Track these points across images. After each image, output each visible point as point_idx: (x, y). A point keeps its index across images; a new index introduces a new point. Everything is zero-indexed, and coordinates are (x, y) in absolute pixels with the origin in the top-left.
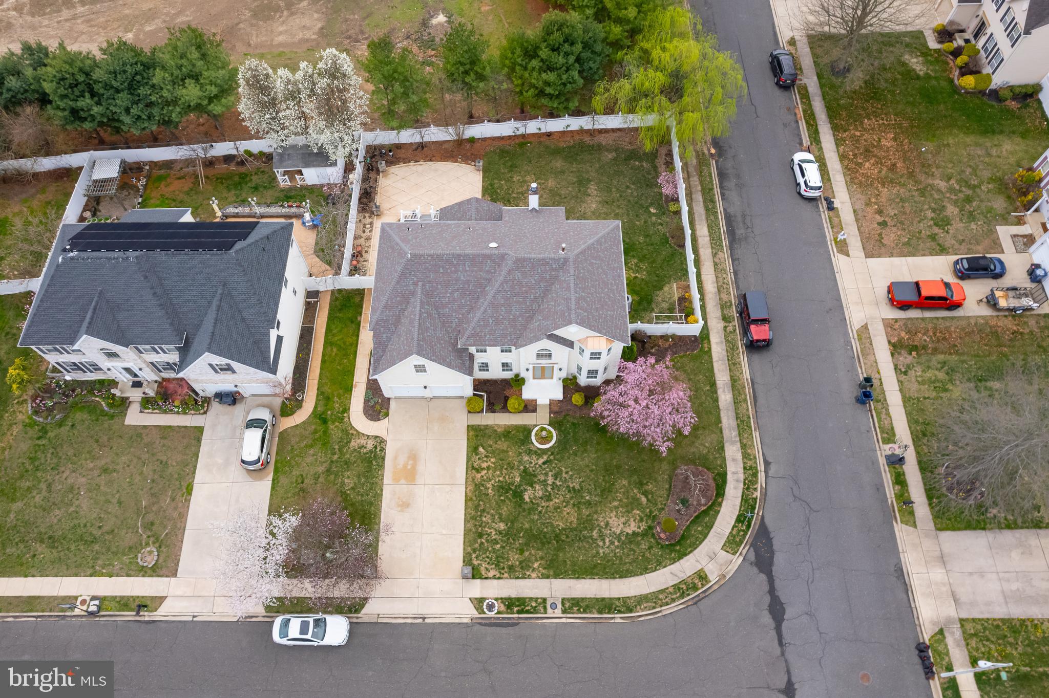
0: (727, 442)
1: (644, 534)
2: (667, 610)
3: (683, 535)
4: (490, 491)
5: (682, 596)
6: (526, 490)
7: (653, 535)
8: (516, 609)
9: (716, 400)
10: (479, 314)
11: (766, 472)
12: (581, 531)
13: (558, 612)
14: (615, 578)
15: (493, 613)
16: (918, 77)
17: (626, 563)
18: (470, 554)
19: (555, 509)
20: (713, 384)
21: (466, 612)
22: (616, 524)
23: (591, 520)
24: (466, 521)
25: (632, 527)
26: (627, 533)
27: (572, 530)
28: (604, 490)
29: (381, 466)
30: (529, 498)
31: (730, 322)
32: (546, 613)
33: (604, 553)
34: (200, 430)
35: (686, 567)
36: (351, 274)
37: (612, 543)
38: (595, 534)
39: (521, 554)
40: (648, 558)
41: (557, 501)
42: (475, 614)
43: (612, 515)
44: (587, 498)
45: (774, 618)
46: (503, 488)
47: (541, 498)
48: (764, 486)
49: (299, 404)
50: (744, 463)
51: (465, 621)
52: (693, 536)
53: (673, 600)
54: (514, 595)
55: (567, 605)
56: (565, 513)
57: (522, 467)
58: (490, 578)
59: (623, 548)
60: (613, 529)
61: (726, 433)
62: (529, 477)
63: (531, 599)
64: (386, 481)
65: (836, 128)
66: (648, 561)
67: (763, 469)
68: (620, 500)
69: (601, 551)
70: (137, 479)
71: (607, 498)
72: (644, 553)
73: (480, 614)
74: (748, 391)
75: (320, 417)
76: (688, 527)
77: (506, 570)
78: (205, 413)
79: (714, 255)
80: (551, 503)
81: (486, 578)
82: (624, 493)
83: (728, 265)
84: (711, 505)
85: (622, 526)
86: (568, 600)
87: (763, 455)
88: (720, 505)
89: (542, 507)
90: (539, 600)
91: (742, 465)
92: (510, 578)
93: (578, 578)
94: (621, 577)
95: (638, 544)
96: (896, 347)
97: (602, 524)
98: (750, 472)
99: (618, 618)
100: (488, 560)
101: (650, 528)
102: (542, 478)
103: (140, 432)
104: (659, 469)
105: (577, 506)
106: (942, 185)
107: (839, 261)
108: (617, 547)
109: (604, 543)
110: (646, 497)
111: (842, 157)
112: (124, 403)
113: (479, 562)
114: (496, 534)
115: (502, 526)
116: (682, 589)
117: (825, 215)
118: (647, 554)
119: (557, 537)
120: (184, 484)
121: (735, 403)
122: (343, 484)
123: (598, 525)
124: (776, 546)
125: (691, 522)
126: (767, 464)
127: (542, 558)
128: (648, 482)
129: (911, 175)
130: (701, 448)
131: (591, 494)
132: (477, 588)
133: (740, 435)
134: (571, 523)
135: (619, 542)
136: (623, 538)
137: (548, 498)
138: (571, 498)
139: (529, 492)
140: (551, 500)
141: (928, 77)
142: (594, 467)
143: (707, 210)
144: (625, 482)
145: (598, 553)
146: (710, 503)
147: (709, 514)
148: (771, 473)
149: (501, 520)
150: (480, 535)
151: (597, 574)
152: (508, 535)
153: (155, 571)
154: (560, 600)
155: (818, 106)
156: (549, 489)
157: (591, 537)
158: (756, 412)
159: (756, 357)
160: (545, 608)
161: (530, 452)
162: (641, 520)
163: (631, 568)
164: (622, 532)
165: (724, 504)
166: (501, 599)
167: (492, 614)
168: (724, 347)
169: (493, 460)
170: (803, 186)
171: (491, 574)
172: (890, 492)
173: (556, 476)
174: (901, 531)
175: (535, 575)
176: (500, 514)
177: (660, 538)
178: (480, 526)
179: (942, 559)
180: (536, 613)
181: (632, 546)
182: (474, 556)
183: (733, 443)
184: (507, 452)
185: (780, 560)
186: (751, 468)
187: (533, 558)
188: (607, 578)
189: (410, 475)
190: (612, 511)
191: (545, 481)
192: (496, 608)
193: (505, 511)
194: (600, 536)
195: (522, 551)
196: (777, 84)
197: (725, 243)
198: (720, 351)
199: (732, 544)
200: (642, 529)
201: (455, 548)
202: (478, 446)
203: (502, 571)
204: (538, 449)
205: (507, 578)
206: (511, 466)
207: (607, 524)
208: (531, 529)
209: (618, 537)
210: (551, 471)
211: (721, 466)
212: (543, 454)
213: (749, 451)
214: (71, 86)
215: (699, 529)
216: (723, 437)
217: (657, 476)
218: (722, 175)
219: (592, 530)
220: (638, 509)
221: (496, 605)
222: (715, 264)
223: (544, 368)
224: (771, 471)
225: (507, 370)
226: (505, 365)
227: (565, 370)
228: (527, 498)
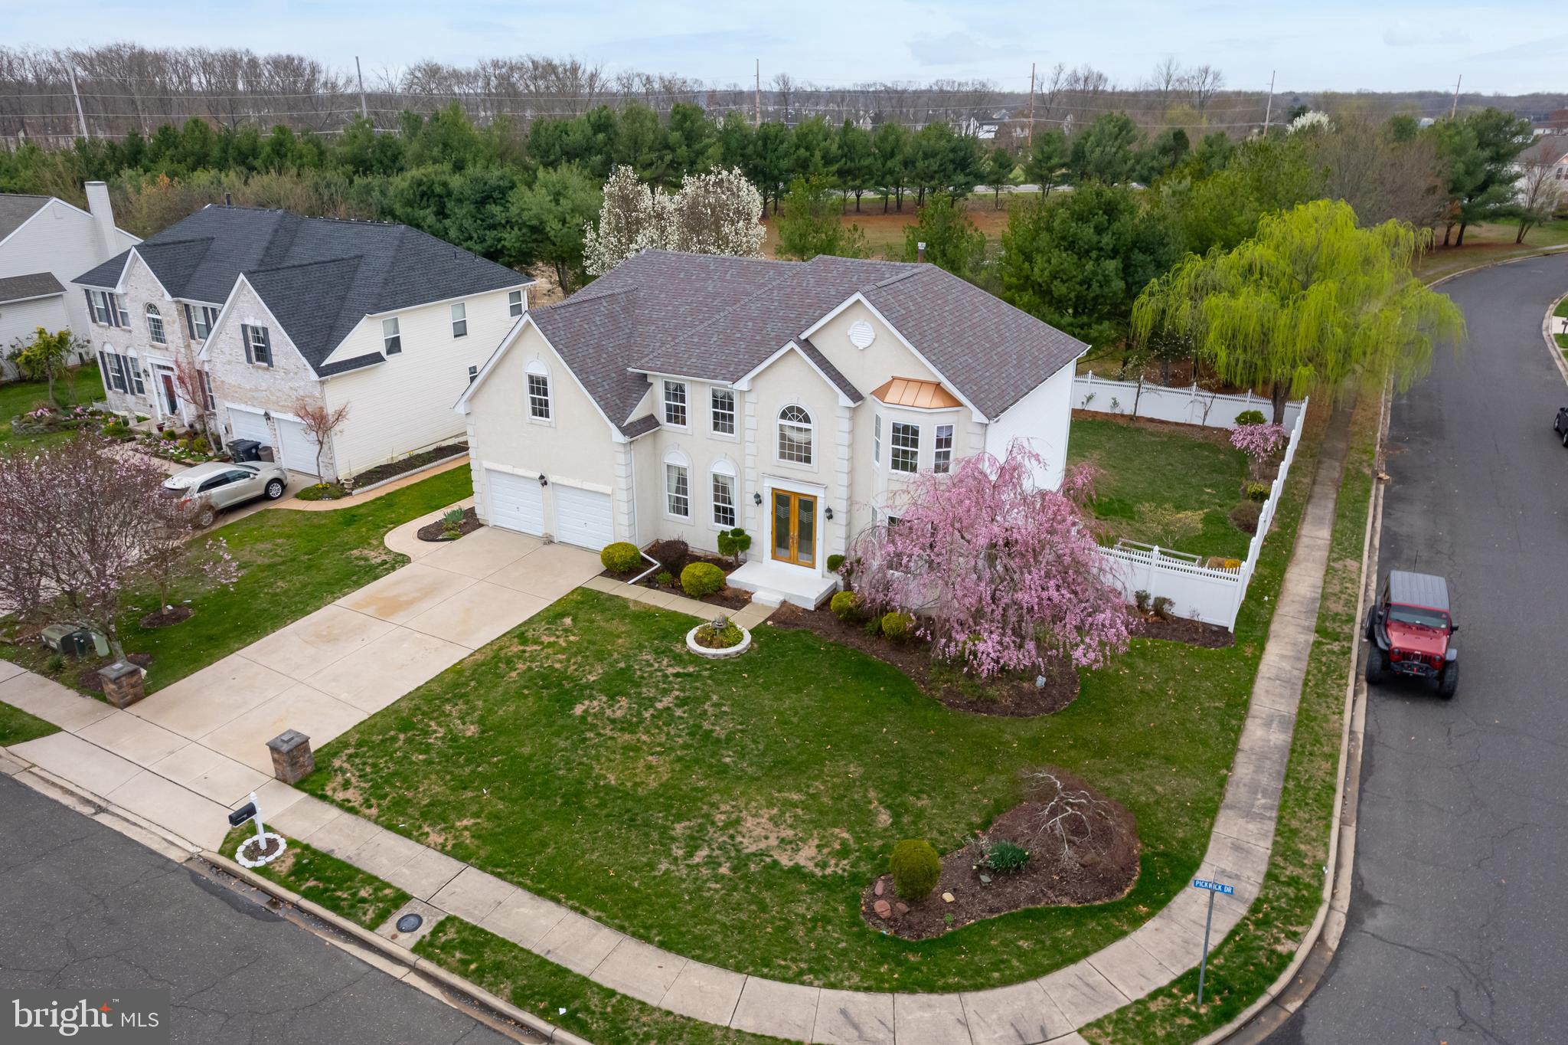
0: (1231, 807)
1: (828, 885)
3: (952, 934)
4: (514, 674)
6: (592, 698)
7: (856, 897)
8: (311, 883)
9: (1239, 731)
11: (1354, 918)
12: (648, 808)
13: (403, 945)
14: (648, 940)
15: (250, 864)
17: (710, 922)
18: (346, 745)
19: (622, 748)
20: (1238, 704)
21: (197, 836)
22: (758, 831)
23: (695, 800)
24: (409, 696)
25: (806, 856)
26: (776, 863)
27: (627, 797)
28: (786, 763)
29: (358, 585)
30: (586, 711)
31: (1338, 640)
32: (372, 927)
33: (667, 872)
37: (712, 862)
38: (679, 828)
39: (453, 789)
40: (792, 940)
41: (644, 738)
42: (210, 849)
43: (766, 813)
44: (728, 760)
47: (613, 721)
48: (1333, 943)
49: (339, 495)
50: (1273, 864)
51: (175, 855)
52: (987, 949)
54: (343, 852)
55: (451, 934)
56: (641, 763)
57: (622, 665)
58: (332, 802)
59: (735, 889)
60: (739, 839)
63: (371, 879)
64: (337, 602)
66: (790, 946)
67: (1344, 902)
68: (813, 796)
69: (663, 866)
71: (779, 777)
72: (789, 925)
73: (221, 852)
74: (1349, 751)
75: (350, 517)
76: (985, 925)
77: (385, 803)
80: (627, 736)
81: (323, 798)
82: (834, 787)
83: (1369, 577)
84: (1102, 909)
85: (773, 842)
86: (464, 926)
87: (1356, 876)
88: (1138, 921)
89: (599, 735)
90: (387, 891)
91: (1263, 868)
92: (376, 822)
93: (540, 893)
94: (663, 945)
95: (793, 898)
97: (720, 818)
98: (1291, 891)
100: (368, 769)
101: (855, 879)
102: (648, 692)
104: (975, 783)
108: (718, 878)
109: (690, 855)
110: (897, 816)
113: (346, 766)
114: (443, 738)
115: (471, 731)
118: (800, 932)
121: (1293, 751)
122: (270, 585)
123: (707, 816)
125: (1001, 918)
126: (1362, 902)
127: (496, 817)
128: (922, 791)
130: (1136, 790)
131: (742, 756)
132: (276, 805)
133: (1282, 808)
134: (636, 784)
135: (734, 869)
136: (753, 867)
137: (629, 727)
138: (686, 746)
139: (595, 703)
140: (633, 732)
142: (795, 720)
144: (855, 771)
145: (651, 866)
146: (1098, 903)
147: (1078, 924)
148: (1370, 925)
149: (481, 721)
151: (602, 907)
154: (442, 918)
156: (647, 715)
157: (664, 831)
158: (1361, 791)
160: (382, 917)
162: (844, 852)
163: (718, 939)
164: (761, 854)
165: (1150, 925)
166: (307, 847)
167: (243, 864)
168: (1303, 665)
169: (572, 638)
171: (340, 796)
173: (682, 702)
175: (441, 840)
176: (490, 712)
177: (872, 913)
178: (424, 714)
180: (347, 916)
181: (767, 895)
182: (351, 751)
183: (1249, 814)
184: (619, 637)
186: (1294, 881)
187: (474, 808)
188: (622, 929)
189: (390, 608)
190: (770, 805)
191: (652, 701)
192: (271, 858)
193: (506, 711)
194: (692, 837)
195: (461, 786)
198: (1288, 668)
199: (1129, 1036)
200: (829, 871)
202: (569, 615)
203: (373, 801)
204: (688, 652)
205: (368, 818)
206: (600, 656)
207: (734, 824)
208: (530, 759)
209: (741, 863)
210: (683, 690)
211: (1184, 843)
212: (691, 662)
213: (1302, 847)
215: (1024, 944)
216: (1222, 795)
217: (959, 790)
218: (1394, 499)
219: (679, 818)
220: (850, 830)
221: (278, 853)
222: (1331, 568)
223: (795, 504)
224: (1377, 921)
225: (724, 514)
226: (721, 490)
227: (840, 517)
228: (579, 710)
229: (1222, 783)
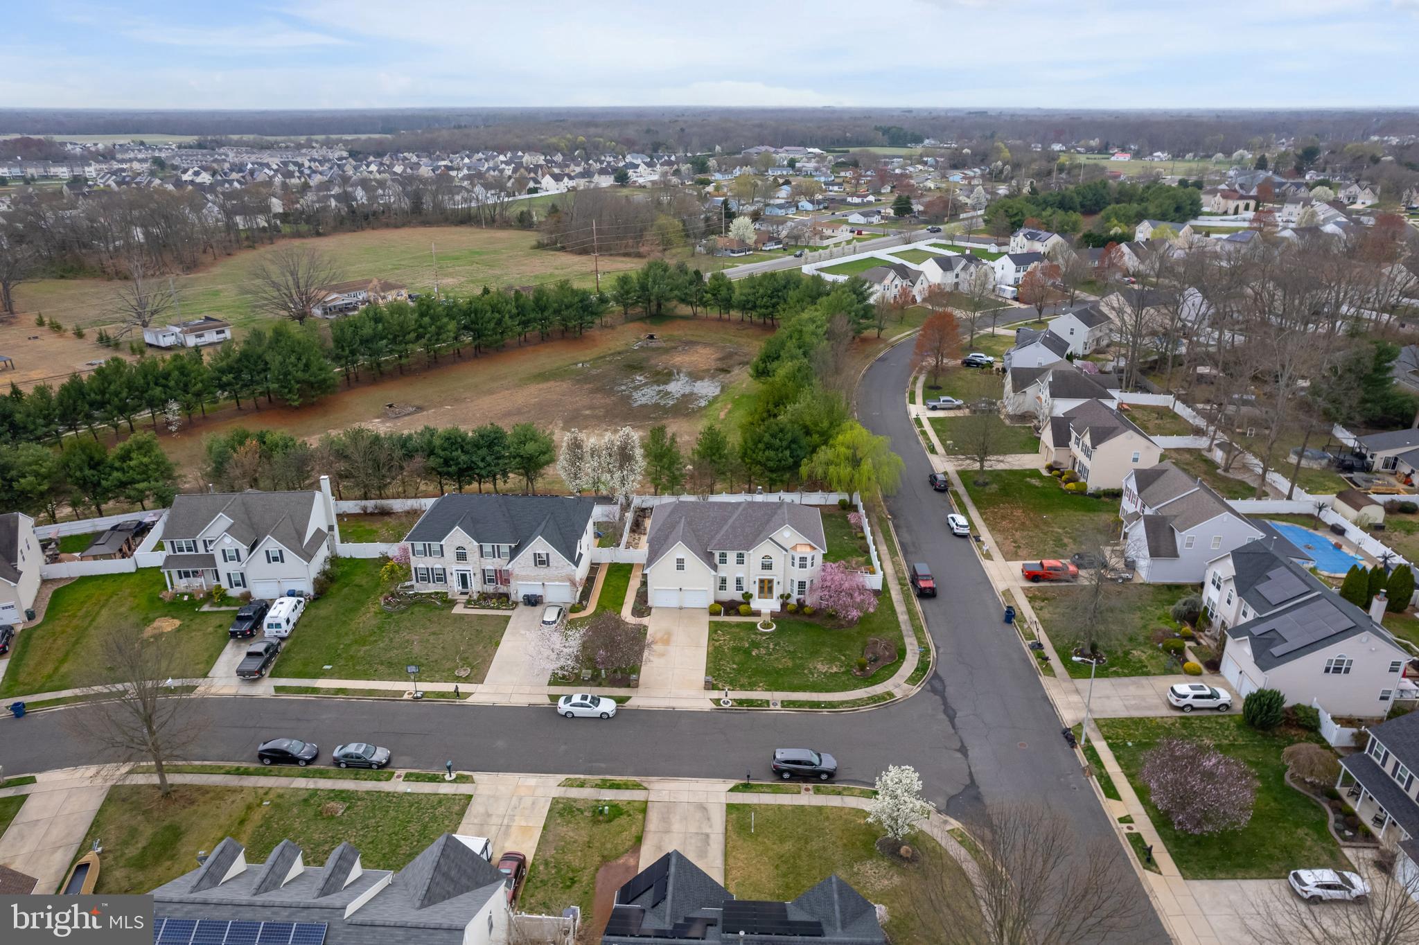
0: (906, 636)
1: (844, 673)
2: (863, 709)
3: (873, 674)
4: (726, 650)
5: (875, 702)
6: (753, 650)
7: (851, 673)
8: (745, 705)
9: (898, 618)
10: (722, 532)
11: (936, 651)
12: (795, 670)
13: (779, 707)
14: (822, 691)
16: (1037, 487)
17: (830, 686)
18: (711, 679)
19: (775, 659)
21: (708, 706)
22: (822, 668)
23: (803, 665)
24: (708, 663)
25: (835, 669)
26: (831, 672)
27: (788, 669)
28: (812, 652)
29: (644, 637)
30: (756, 654)
32: (769, 707)
33: (813, 680)
34: (509, 617)
35: (878, 689)
36: (627, 547)
37: (819, 676)
38: (806, 672)
39: (750, 679)
41: (777, 656)
42: (714, 706)
43: (819, 664)
44: (800, 655)
45: (948, 716)
46: (736, 649)
47: (765, 654)
48: (936, 657)
49: (584, 608)
50: (919, 645)
51: (707, 710)
52: (881, 675)
53: (868, 704)
54: (744, 698)
55: (785, 703)
56: (783, 662)
57: (750, 640)
58: (726, 690)
59: (828, 679)
60: (819, 670)
61: (905, 633)
62: (755, 645)
63: (756, 700)
65: (979, 508)
66: (847, 685)
67: (934, 649)
68: (825, 657)
69: (811, 680)
70: (458, 637)
71: (815, 656)
72: (844, 681)
73: (718, 707)
74: (921, 615)
75: (599, 615)
76: (878, 671)
77: (738, 686)
78: (513, 609)
79: (892, 558)
80: (772, 657)
81: (722, 690)
82: (827, 655)
83: (903, 563)
84: (895, 662)
85: (827, 669)
86: (786, 701)
87: (934, 642)
88: (902, 663)
89: (766, 658)
90: (762, 701)
91: (917, 647)
92: (742, 690)
93: (793, 691)
94: (827, 692)
95: (840, 677)
96: (1031, 599)
97: (811, 667)
98: (924, 649)
99: (825, 712)
100: (723, 681)
101: (848, 670)
102: (765, 645)
103: (461, 617)
105: (793, 659)
106: (1060, 530)
107: (986, 564)
108: (823, 678)
109: (813, 676)
110: (845, 657)
111: (985, 520)
112: (453, 603)
113: (717, 682)
114: (730, 670)
115: (735, 666)
116: (874, 699)
117: (974, 544)
118: (847, 682)
119: (777, 672)
120: (494, 641)
121: (910, 619)
123: (809, 668)
124: (947, 683)
125: (879, 669)
126: (937, 648)
127: (766, 681)
128: (845, 650)
129: (1037, 526)
130: (887, 638)
131: (802, 654)
132: (715, 694)
133: (915, 633)
134: (787, 666)
135: (824, 676)
136: (828, 674)
137: (771, 654)
138: (788, 655)
139: (756, 651)
140: (773, 655)
141: (1044, 487)
142: (804, 642)
143: (886, 540)
144: (828, 649)
145: (808, 681)
147: (892, 666)
149: (734, 663)
150: (719, 670)
151: (808, 689)
152: (738, 671)
153: (467, 680)
154: (780, 701)
155: (966, 500)
156: (771, 650)
157: (803, 673)
158: (927, 624)
159: (926, 602)
160: (768, 705)
161: (756, 634)
162: (842, 666)
163: (834, 688)
164: (827, 672)
166: (734, 699)
167: (727, 707)
168: (901, 596)
169: (728, 636)
170: (955, 527)
171: (726, 688)
172: (1034, 662)
173: (775, 645)
174: (1045, 681)
175: (760, 689)
176: (732, 660)
177: (857, 676)
178: (718, 666)
179: (1077, 691)
180: (760, 707)
181: (835, 678)
182: (713, 679)
184: (739, 632)
185: (950, 691)
187: (759, 682)
188: (816, 692)
189: (664, 640)
190: (819, 662)
191: (768, 647)
192: (731, 704)
193: (737, 659)
194: (810, 673)
195: (750, 677)
196: (936, 490)
197: (900, 554)
198: (898, 597)
199: (912, 680)
200: (842, 670)
201: (700, 676)
202: (717, 630)
203: (735, 687)
204: (763, 632)
205: (739, 690)
206: (742, 639)
207: (815, 668)
208: (757, 668)
209: (824, 674)
210: (772, 642)
211: (900, 645)
212: (767, 634)
213: (923, 640)
214: (452, 444)
215: (886, 672)
216: (902, 634)
218: (896, 527)
219: (804, 670)
220: (839, 662)
221: (730, 702)
222: (893, 562)
223: (766, 582)
224: (941, 651)
225: (739, 588)
226: (739, 581)
227: (781, 584)
228: (754, 654)
229: (901, 631)
